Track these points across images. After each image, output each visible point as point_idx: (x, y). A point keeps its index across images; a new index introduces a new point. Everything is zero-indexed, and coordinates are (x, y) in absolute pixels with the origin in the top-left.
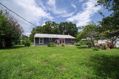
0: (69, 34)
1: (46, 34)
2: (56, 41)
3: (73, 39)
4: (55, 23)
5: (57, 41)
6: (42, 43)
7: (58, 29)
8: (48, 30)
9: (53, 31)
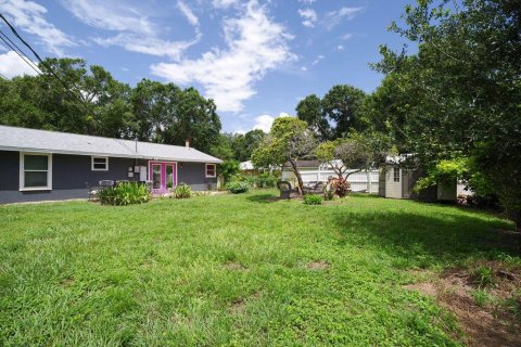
0: (187, 143)
1: (47, 129)
2: (131, 175)
3: (210, 167)
4: (110, 78)
5: (137, 175)
6: (45, 184)
7: (129, 114)
8: (64, 110)
9: (97, 117)
